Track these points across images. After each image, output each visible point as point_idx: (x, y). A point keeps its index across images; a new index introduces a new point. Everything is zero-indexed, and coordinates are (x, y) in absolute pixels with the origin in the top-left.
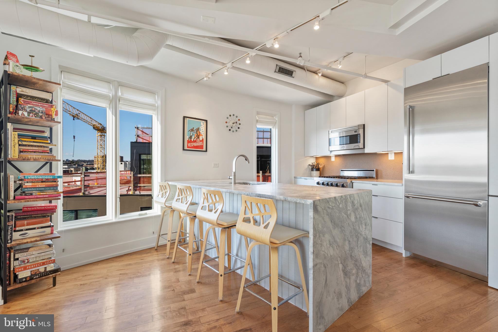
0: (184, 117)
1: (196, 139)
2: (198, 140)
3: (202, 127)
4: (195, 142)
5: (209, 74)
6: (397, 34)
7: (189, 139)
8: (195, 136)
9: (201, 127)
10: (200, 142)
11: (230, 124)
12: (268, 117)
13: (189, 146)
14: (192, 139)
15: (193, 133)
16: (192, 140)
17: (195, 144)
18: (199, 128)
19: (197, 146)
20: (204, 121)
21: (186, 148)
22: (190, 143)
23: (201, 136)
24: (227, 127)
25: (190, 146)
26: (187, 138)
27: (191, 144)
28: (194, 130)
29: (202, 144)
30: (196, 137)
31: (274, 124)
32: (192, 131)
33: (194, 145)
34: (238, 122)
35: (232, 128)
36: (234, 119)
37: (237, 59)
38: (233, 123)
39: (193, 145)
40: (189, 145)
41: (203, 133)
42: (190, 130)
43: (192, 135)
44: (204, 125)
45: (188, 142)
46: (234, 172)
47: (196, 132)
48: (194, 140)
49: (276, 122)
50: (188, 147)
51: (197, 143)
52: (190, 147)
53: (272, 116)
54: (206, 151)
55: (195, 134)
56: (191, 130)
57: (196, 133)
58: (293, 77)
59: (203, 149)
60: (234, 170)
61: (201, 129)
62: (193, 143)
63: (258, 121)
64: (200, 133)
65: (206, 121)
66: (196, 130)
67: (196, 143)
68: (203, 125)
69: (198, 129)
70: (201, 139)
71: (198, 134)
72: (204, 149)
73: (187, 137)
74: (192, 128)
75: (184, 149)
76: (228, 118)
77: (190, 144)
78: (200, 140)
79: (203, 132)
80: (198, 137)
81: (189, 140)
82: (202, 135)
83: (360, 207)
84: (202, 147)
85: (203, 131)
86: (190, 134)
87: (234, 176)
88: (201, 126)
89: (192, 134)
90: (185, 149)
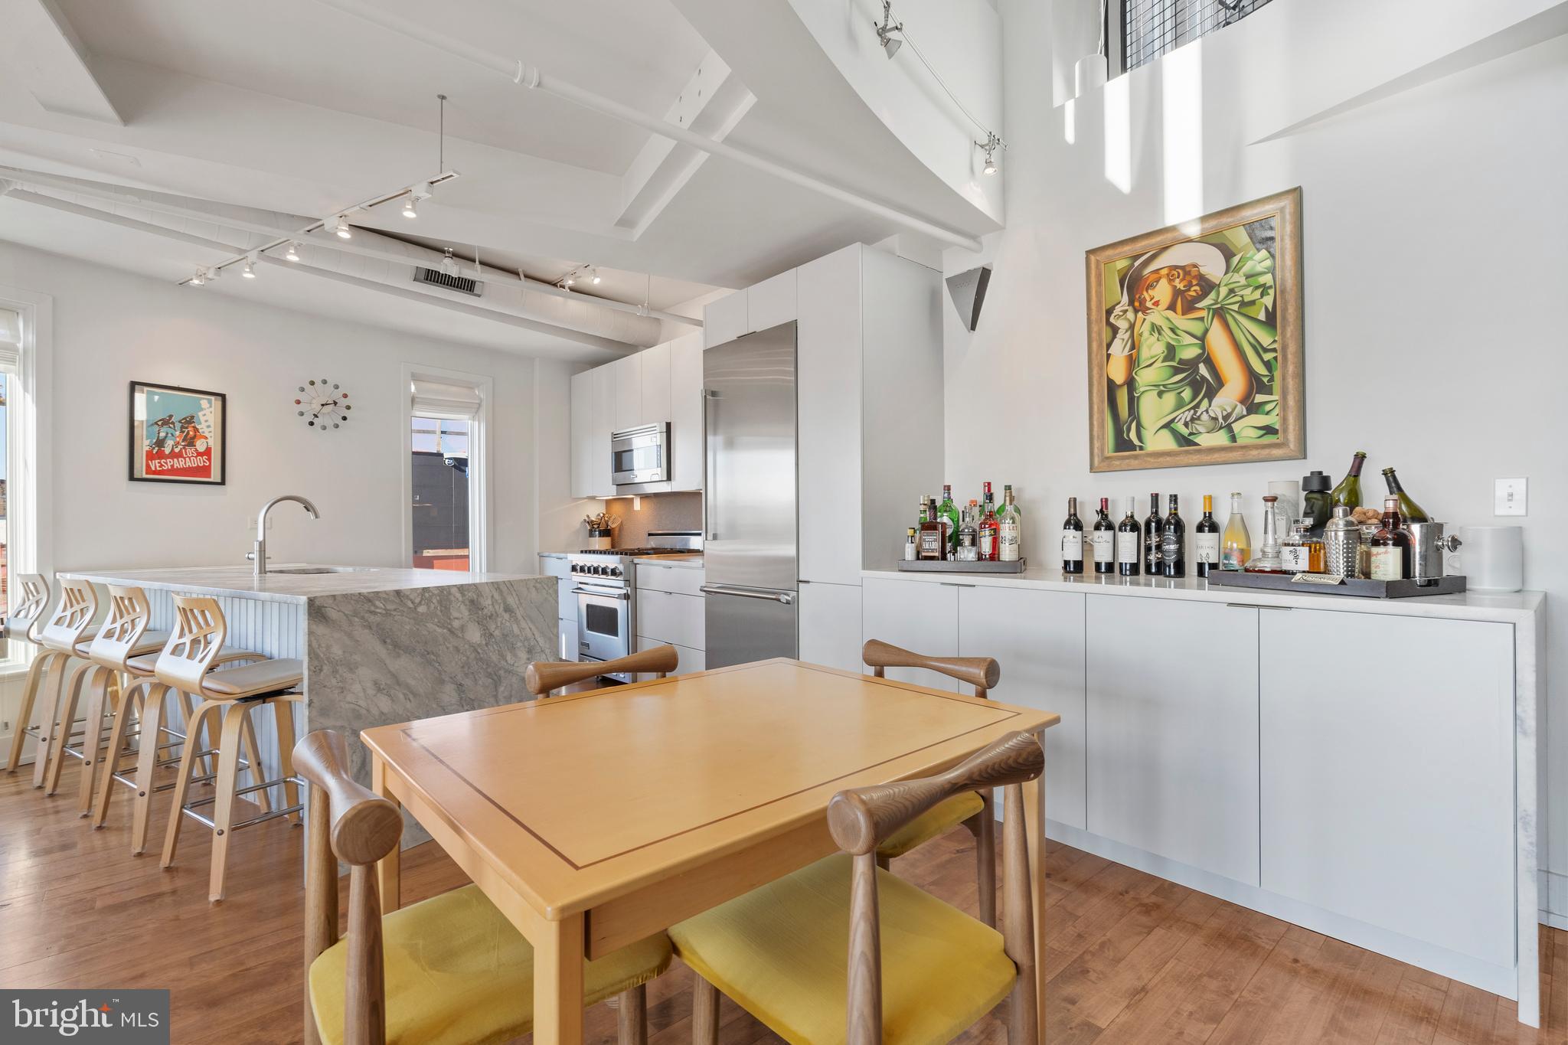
0: (133, 385)
1: (180, 447)
2: (190, 451)
3: (205, 415)
4: (174, 455)
5: (209, 268)
6: (635, 239)
7: (154, 448)
8: (178, 439)
9: (200, 414)
10: (196, 457)
11: (314, 406)
12: (454, 389)
13: (153, 469)
14: (165, 449)
15: (170, 431)
16: (167, 450)
17: (179, 464)
18: (193, 417)
19: (183, 469)
20: (213, 398)
21: (140, 470)
22: (159, 459)
23: (203, 440)
24: (302, 414)
25: (158, 469)
26: (143, 445)
27: (159, 463)
28: (173, 423)
29: (204, 462)
30: (183, 444)
31: (475, 409)
32: (162, 425)
33: (172, 466)
34: (343, 402)
35: (316, 416)
36: (327, 394)
37: (273, 244)
38: (323, 405)
39: (169, 464)
40: (155, 464)
41: (210, 432)
42: (156, 423)
43: (166, 437)
44: (212, 409)
45: (150, 456)
46: (260, 543)
47: (182, 427)
48: (173, 449)
49: (480, 405)
50: (149, 470)
51: (185, 458)
52: (156, 472)
53: (470, 386)
54: (223, 483)
55: (178, 433)
56: (160, 423)
57: (182, 432)
58: (479, 296)
59: (210, 477)
60: (261, 538)
61: (202, 419)
62: (168, 460)
63: (417, 400)
64: (196, 430)
65: (223, 397)
66: (180, 422)
67: (180, 459)
68: (211, 407)
69: (189, 421)
70: (201, 449)
71: (191, 433)
72: (215, 476)
73: (147, 442)
74: (165, 416)
75: (132, 478)
76: (302, 390)
77: (157, 461)
78: (196, 450)
79: (210, 429)
80: (190, 442)
81: (155, 451)
82: (206, 438)
83: (504, 614)
84: (205, 470)
85: (209, 427)
86: (159, 433)
87: (260, 551)
88: (202, 410)
89: (167, 434)
90: (137, 475)
